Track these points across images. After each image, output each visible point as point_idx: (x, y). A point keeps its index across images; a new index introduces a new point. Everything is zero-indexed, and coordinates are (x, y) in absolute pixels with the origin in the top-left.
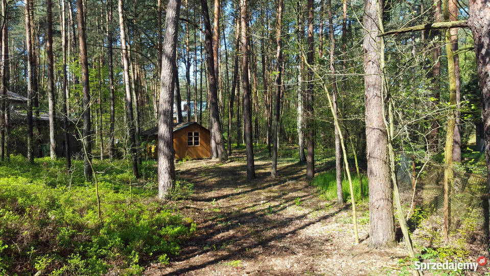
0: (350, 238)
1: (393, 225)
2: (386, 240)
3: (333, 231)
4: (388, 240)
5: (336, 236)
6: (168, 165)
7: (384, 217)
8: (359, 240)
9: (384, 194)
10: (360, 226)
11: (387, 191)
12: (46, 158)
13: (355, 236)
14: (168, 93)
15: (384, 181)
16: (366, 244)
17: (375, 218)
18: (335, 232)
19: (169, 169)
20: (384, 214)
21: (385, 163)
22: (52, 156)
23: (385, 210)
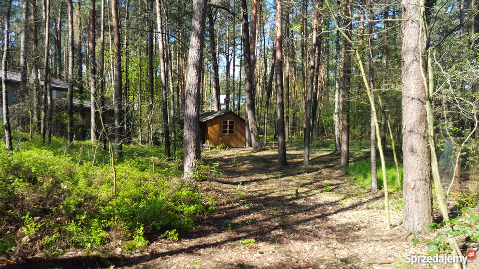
0: (382, 224)
1: (430, 208)
2: (421, 224)
3: (363, 217)
4: (424, 224)
5: (366, 221)
6: (193, 145)
7: (420, 199)
8: (391, 225)
9: (421, 172)
10: (394, 212)
11: (424, 169)
12: (87, 142)
13: (386, 222)
14: (195, 71)
15: (421, 158)
16: (398, 229)
17: (409, 199)
18: (365, 217)
19: (194, 149)
20: (421, 194)
21: (424, 137)
22: (92, 139)
23: (421, 191)
